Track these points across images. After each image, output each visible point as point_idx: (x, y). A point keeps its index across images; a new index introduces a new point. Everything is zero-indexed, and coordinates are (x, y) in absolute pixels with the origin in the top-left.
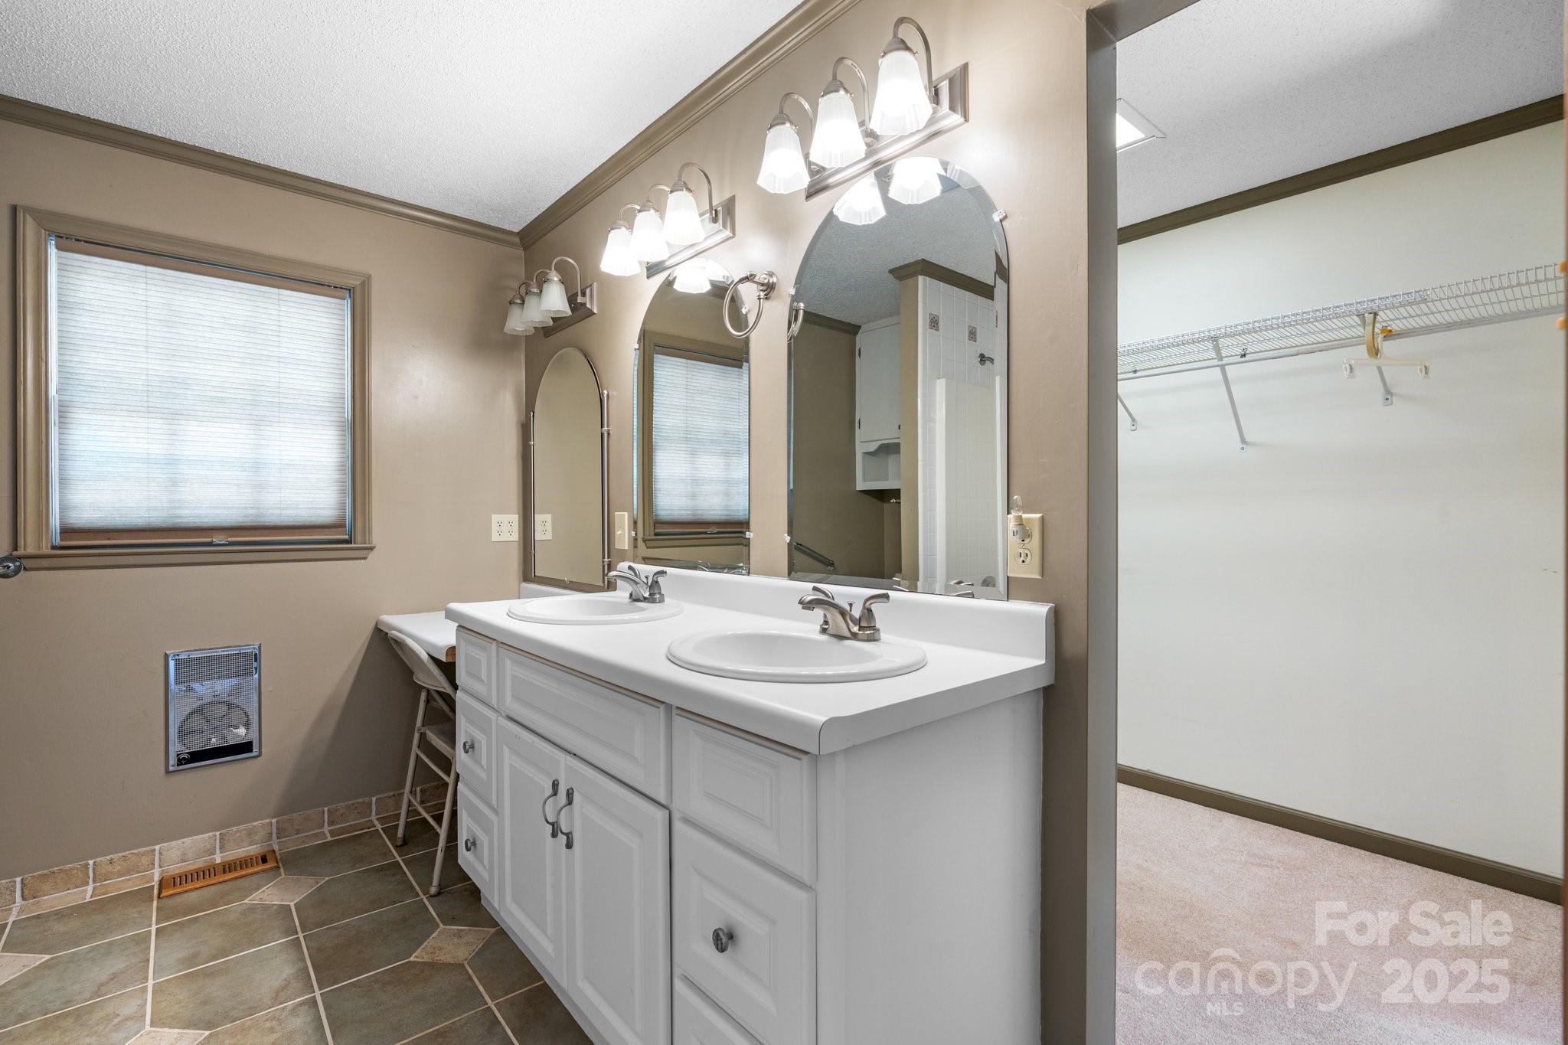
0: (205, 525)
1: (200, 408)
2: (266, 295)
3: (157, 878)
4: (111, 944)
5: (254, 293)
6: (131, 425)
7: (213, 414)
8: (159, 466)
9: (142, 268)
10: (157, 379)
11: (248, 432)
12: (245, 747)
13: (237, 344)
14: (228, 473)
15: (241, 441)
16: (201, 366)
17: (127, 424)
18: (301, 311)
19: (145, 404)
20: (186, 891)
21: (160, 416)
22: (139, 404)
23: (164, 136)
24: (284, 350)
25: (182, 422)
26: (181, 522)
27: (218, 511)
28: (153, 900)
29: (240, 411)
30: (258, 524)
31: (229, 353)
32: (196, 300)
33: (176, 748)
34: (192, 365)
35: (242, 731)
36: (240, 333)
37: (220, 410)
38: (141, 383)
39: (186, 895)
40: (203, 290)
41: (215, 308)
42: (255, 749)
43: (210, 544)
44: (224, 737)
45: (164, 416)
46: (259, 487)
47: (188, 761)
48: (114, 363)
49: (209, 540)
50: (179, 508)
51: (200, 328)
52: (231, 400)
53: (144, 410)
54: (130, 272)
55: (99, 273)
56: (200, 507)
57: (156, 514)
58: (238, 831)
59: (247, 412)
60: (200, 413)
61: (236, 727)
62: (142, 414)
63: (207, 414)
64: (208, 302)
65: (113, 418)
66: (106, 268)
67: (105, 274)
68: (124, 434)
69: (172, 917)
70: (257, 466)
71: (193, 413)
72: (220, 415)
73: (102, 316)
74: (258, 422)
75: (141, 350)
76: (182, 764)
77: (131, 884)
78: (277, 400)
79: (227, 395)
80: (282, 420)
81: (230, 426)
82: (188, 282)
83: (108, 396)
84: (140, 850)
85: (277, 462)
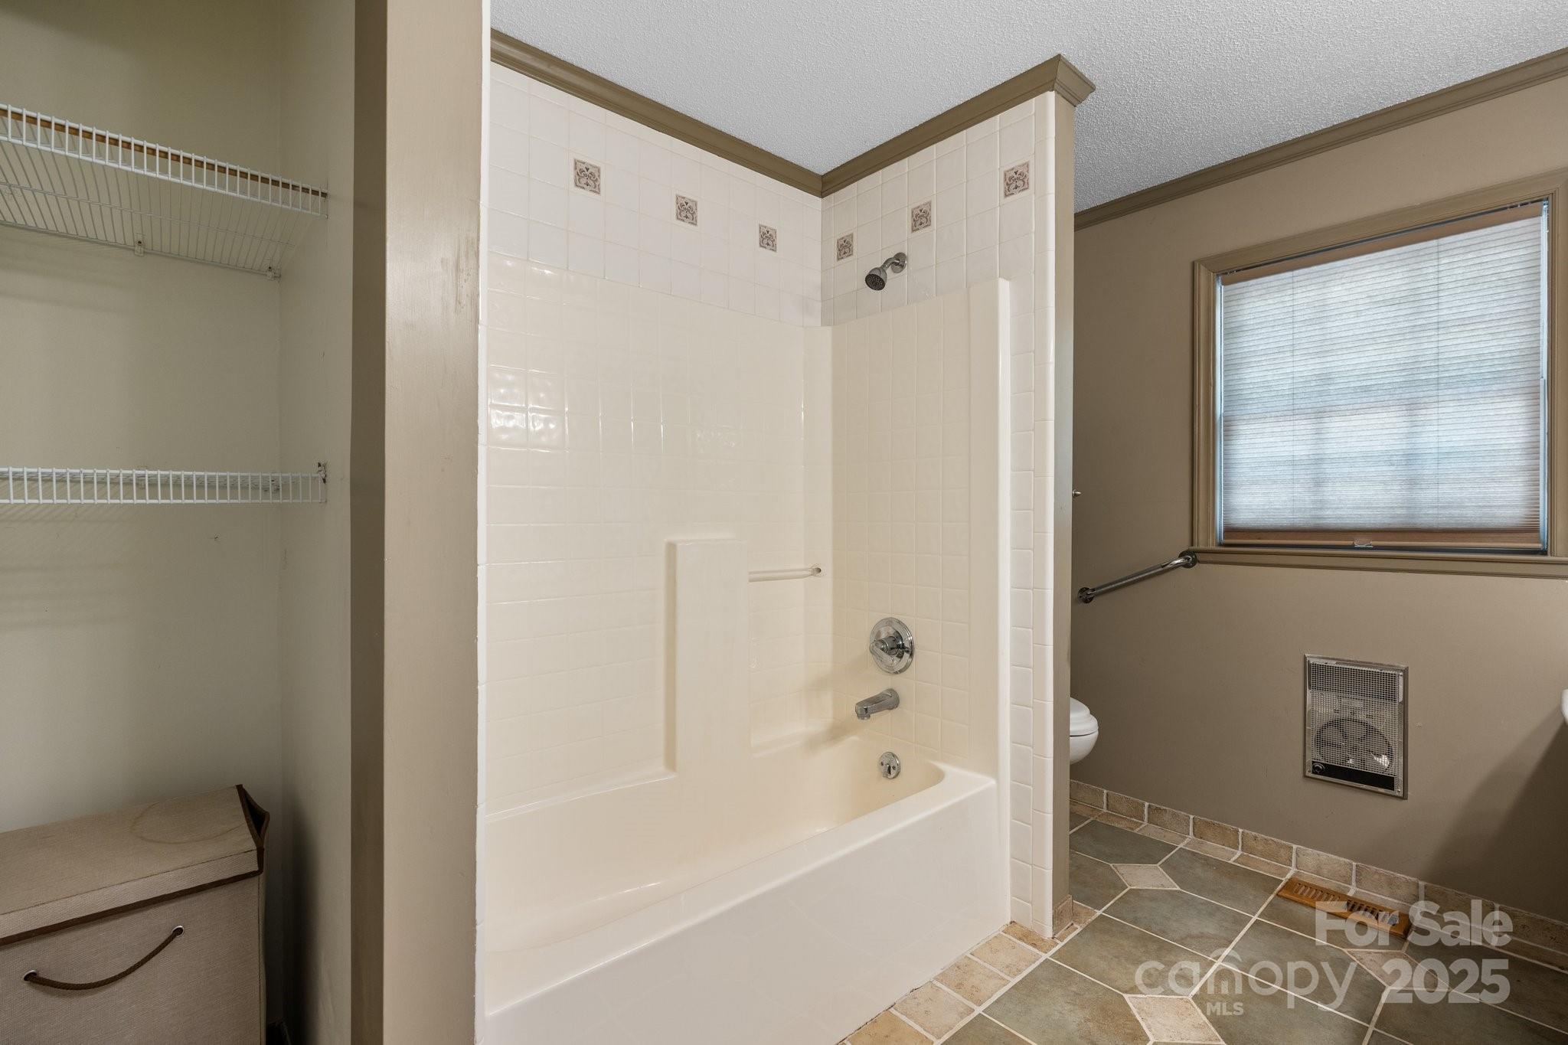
0: (1347, 527)
1: (1343, 402)
2: (1421, 253)
3: (1289, 876)
4: (1218, 908)
5: (1405, 256)
6: (1279, 429)
7: (1357, 406)
8: (1303, 467)
9: (1288, 274)
10: (1302, 380)
11: (1395, 420)
12: (1384, 782)
13: (1384, 322)
14: (1373, 469)
15: (1387, 432)
16: (1344, 357)
17: (1275, 430)
18: (1470, 256)
19: (1291, 408)
20: (1302, 904)
21: (1303, 416)
22: (1286, 408)
23: (1303, 134)
24: (1445, 312)
25: (1326, 420)
26: (1323, 524)
27: (1361, 512)
28: (1272, 893)
29: (1387, 398)
30: (1409, 526)
31: (1375, 335)
32: (1340, 288)
33: (1313, 755)
34: (1335, 358)
35: (1384, 760)
36: (1388, 308)
37: (1365, 400)
38: (1288, 387)
39: (1300, 907)
40: (1347, 274)
41: (1359, 290)
42: (1399, 790)
43: (1352, 547)
44: (1363, 761)
45: (1308, 416)
46: (1412, 482)
47: (1322, 773)
48: (1265, 373)
49: (1350, 543)
50: (1321, 509)
51: (1344, 316)
52: (1376, 388)
53: (1290, 413)
54: (1279, 283)
55: (1254, 294)
56: (1342, 508)
57: (1299, 515)
58: (1376, 872)
59: (1396, 397)
60: (1342, 408)
61: (1379, 756)
62: (1288, 418)
63: (1351, 407)
64: (1353, 285)
65: (1264, 425)
66: (1260, 287)
67: (1259, 293)
68: (1272, 440)
69: (1274, 919)
70: (1411, 458)
71: (1334, 408)
72: (1365, 406)
73: (1256, 332)
74: (1412, 407)
75: (1289, 355)
76: (1316, 773)
77: (1265, 867)
78: (1434, 376)
79: (1373, 382)
80: (1441, 399)
81: (1376, 416)
82: (1332, 272)
83: (1260, 405)
84: (1279, 841)
85: (1434, 451)
